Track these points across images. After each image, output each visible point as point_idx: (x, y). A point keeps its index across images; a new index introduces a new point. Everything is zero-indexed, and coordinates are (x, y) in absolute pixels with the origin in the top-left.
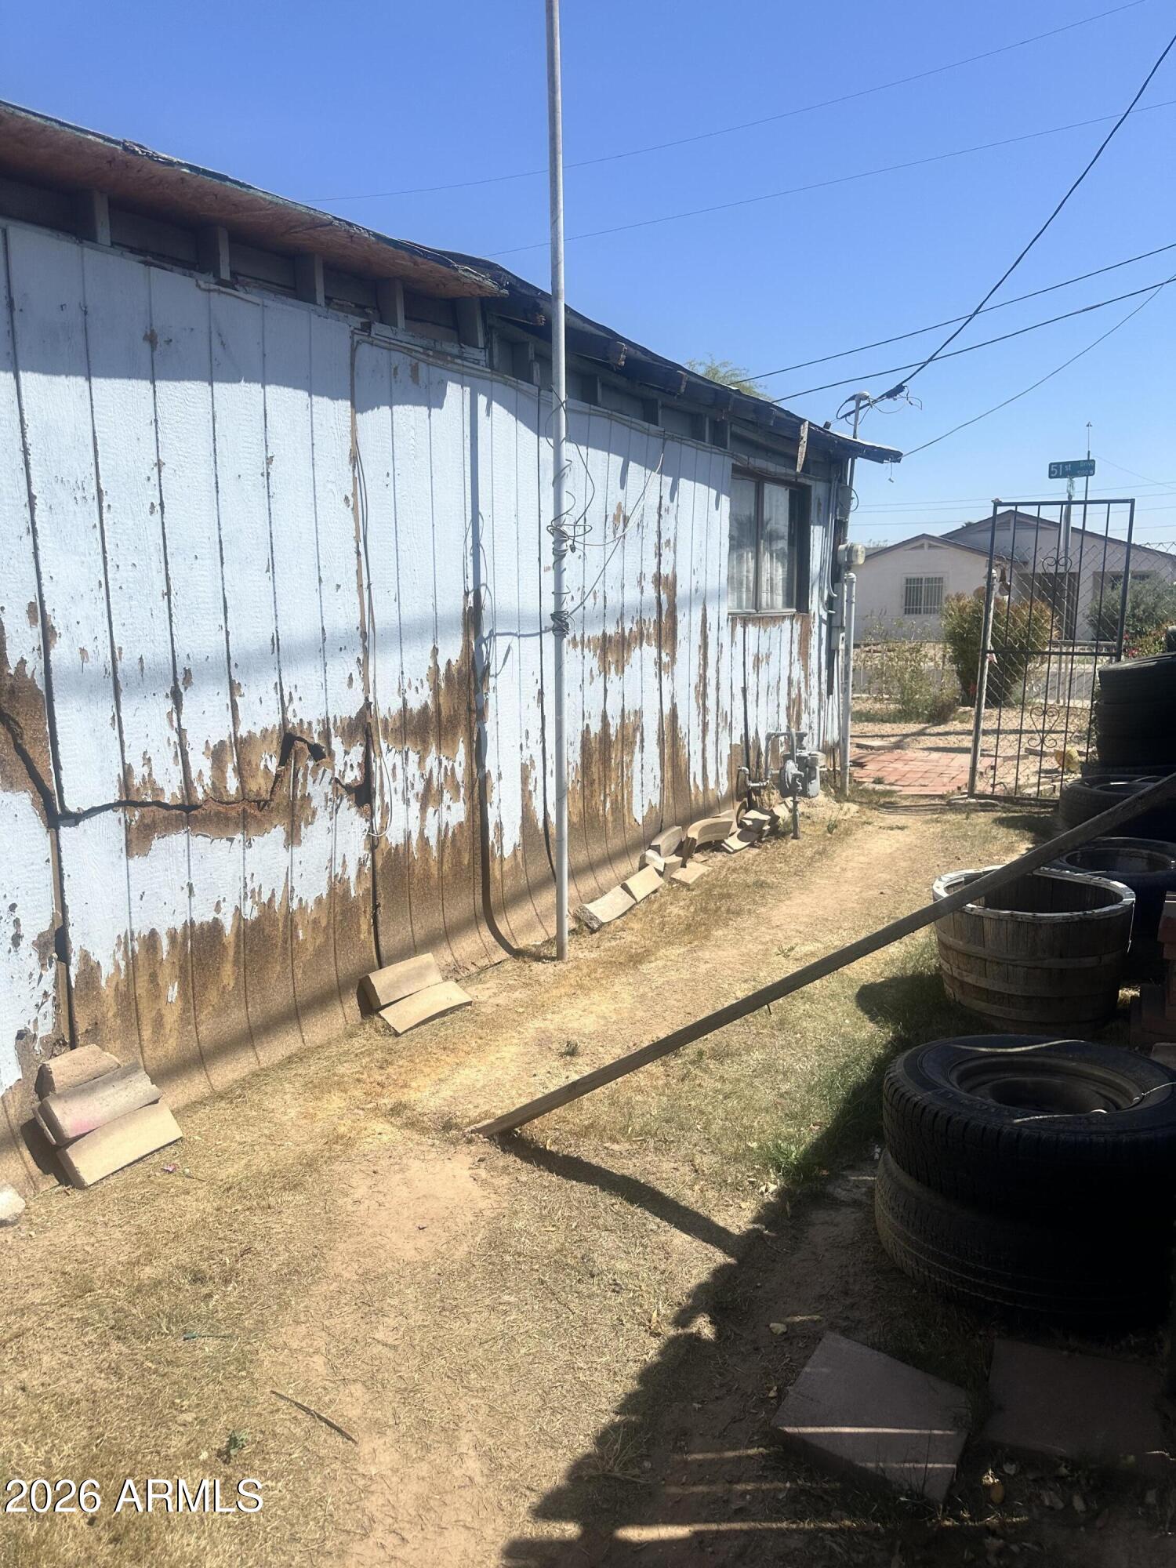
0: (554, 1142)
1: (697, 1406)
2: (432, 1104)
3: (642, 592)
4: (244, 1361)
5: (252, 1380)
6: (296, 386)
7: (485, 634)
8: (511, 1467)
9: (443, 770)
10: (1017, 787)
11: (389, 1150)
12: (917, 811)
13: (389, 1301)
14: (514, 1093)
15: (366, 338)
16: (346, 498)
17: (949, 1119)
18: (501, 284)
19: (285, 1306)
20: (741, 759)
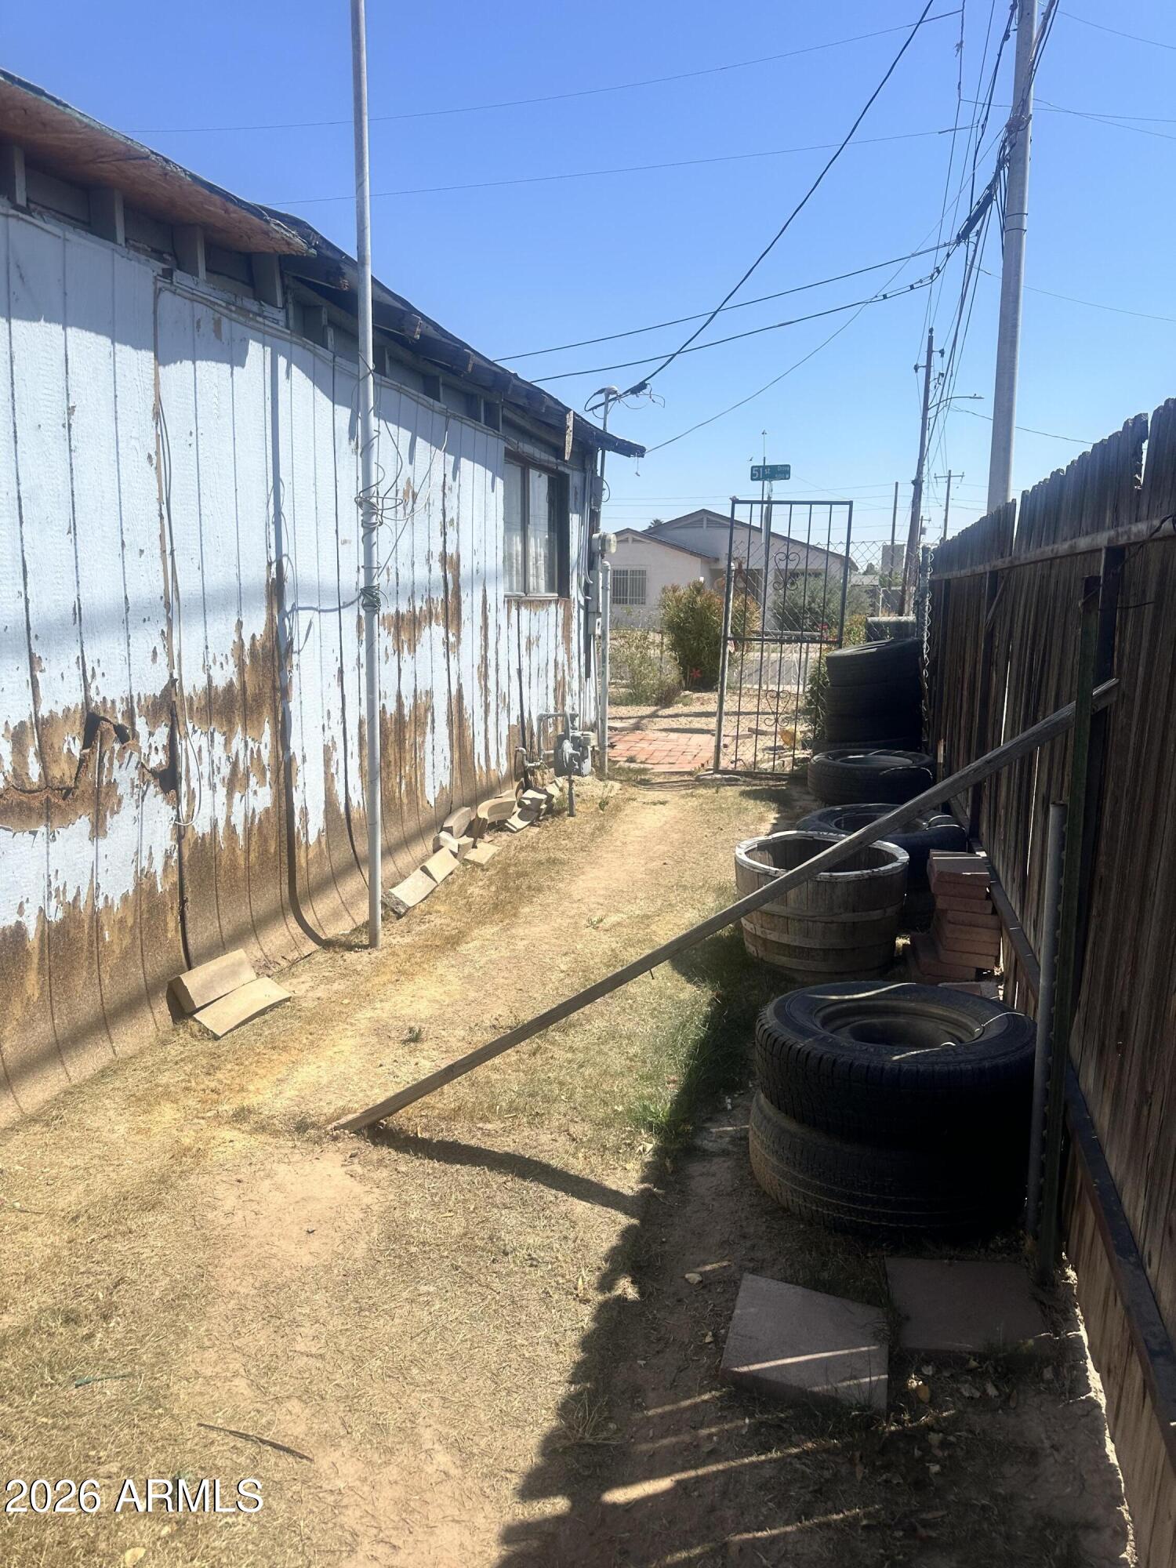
0: (425, 1129)
1: (642, 1362)
2: (279, 1105)
3: (430, 571)
4: (155, 1398)
5: (172, 1417)
6: (98, 332)
7: (288, 608)
8: (483, 1454)
9: (249, 753)
10: (755, 763)
11: (248, 1156)
12: (671, 787)
13: (299, 1310)
14: (364, 1085)
15: (168, 286)
16: (150, 457)
17: (835, 1061)
18: (309, 243)
19: (184, 1333)
20: (518, 742)
